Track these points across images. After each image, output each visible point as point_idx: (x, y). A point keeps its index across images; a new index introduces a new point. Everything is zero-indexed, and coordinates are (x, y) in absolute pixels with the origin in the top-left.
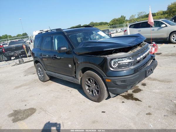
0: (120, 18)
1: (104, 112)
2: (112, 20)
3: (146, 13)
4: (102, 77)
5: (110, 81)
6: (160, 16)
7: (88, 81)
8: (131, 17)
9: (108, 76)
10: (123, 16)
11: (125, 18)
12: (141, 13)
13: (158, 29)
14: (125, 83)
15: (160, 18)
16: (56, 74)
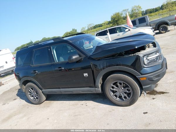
0: (72, 31)
1: (147, 113)
2: (64, 34)
3: (94, 25)
4: (135, 76)
5: (145, 79)
6: (107, 26)
7: (113, 86)
8: (82, 29)
9: (142, 74)
10: (74, 29)
11: (76, 30)
12: (90, 25)
13: (123, 34)
14: (159, 77)
15: (107, 28)
16: (61, 89)
